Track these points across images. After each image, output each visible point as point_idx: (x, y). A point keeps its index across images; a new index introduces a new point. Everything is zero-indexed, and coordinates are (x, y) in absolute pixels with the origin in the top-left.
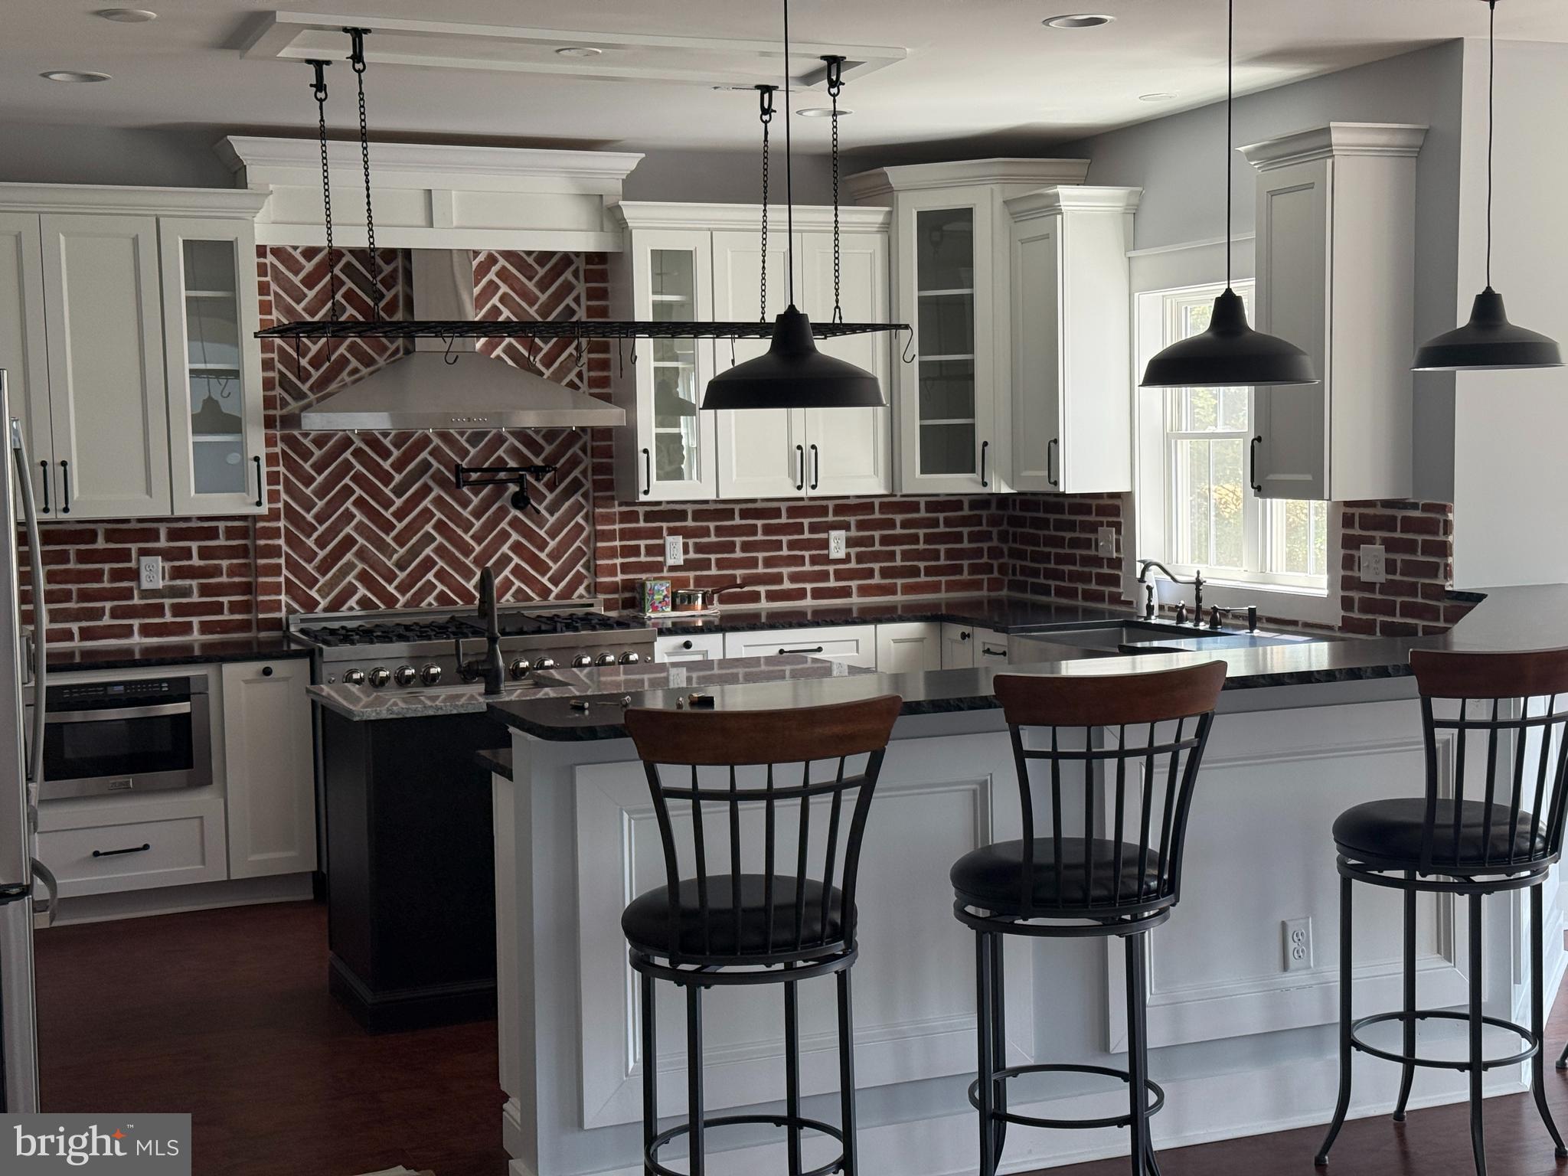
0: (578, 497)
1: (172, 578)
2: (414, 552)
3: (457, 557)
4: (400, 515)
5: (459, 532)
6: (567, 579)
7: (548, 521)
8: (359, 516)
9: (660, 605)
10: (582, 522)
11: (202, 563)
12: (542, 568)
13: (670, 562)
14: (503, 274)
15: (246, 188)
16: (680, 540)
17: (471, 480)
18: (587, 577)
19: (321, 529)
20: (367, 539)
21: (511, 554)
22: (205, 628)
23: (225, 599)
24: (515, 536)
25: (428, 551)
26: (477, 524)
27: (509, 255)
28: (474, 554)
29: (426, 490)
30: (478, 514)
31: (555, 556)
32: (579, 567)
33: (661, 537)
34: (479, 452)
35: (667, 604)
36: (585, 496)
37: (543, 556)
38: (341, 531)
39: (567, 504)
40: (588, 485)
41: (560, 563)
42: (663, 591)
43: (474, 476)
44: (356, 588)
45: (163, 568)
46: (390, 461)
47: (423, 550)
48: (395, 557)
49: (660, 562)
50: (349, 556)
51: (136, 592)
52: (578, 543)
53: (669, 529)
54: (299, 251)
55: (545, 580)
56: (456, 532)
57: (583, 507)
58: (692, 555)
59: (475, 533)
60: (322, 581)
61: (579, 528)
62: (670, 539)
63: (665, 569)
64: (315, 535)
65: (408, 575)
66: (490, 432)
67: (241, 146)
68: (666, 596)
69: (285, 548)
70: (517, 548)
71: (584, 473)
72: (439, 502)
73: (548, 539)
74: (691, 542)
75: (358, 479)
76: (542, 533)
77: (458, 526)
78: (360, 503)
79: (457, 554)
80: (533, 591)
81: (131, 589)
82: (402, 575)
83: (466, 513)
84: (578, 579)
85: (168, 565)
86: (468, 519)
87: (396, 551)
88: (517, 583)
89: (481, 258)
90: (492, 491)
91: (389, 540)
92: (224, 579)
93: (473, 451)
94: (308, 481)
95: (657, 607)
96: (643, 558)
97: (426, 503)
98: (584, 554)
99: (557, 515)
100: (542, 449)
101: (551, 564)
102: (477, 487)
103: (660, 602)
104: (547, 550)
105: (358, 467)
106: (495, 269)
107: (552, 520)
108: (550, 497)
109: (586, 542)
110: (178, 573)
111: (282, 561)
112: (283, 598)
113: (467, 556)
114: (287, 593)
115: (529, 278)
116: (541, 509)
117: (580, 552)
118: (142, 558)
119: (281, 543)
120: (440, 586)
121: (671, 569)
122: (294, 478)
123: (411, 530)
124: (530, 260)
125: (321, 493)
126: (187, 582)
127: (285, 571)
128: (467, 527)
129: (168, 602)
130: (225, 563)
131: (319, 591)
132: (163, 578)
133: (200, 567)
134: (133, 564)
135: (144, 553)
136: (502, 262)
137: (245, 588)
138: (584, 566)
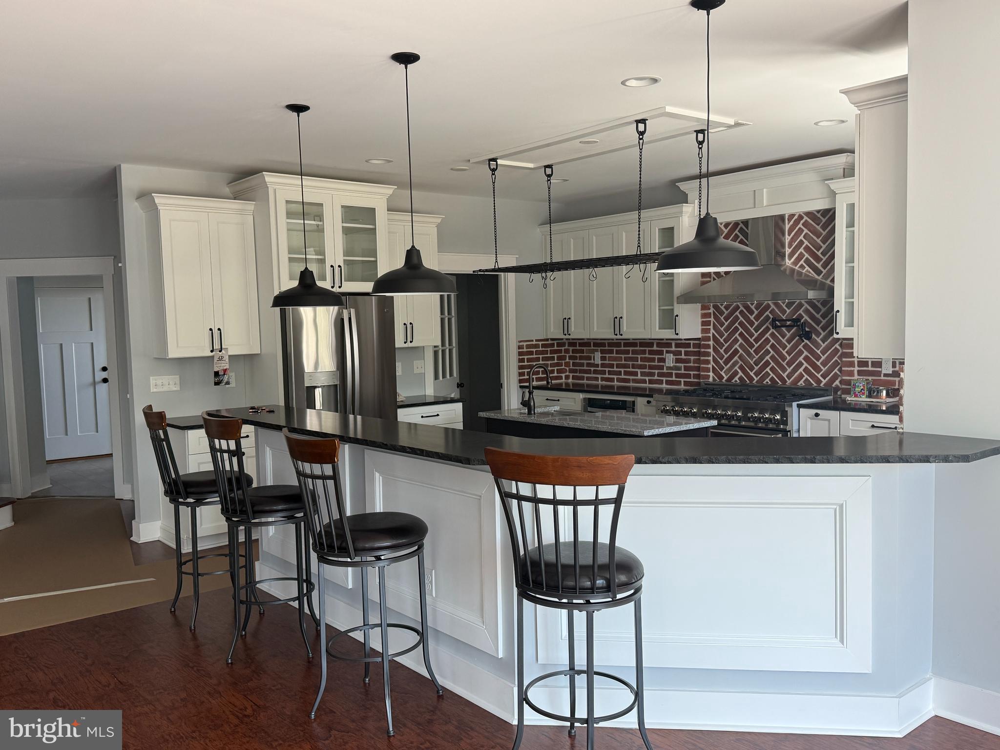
1: (676, 363)
2: (761, 358)
3: (779, 361)
4: (756, 340)
5: (781, 349)
6: (830, 376)
7: (821, 346)
8: (741, 341)
9: (859, 394)
10: (839, 347)
11: (685, 357)
12: (818, 370)
13: (884, 372)
14: (806, 224)
17: (787, 324)
18: (840, 376)
19: (726, 345)
20: (743, 351)
21: (803, 362)
22: (686, 383)
23: (692, 373)
24: (806, 353)
25: (768, 358)
26: (789, 346)
27: (809, 214)
28: (787, 361)
29: (767, 329)
30: (789, 341)
31: (824, 364)
32: (836, 370)
34: (791, 311)
35: (863, 394)
37: (818, 363)
38: (733, 346)
41: (826, 367)
42: (861, 386)
43: (788, 323)
44: (738, 372)
45: (673, 359)
46: (754, 316)
47: (765, 357)
48: (754, 359)
49: (879, 371)
50: (736, 358)
51: (665, 367)
52: (836, 358)
54: (723, 225)
55: (819, 376)
56: (779, 349)
58: (898, 368)
59: (788, 350)
60: (726, 368)
61: (837, 350)
63: (882, 375)
64: (724, 348)
65: (759, 368)
66: (796, 301)
67: (683, 186)
68: (862, 389)
69: (712, 353)
70: (806, 359)
72: (773, 335)
73: (821, 355)
75: (741, 324)
76: (819, 352)
77: (780, 347)
78: (741, 335)
79: (780, 360)
80: (813, 381)
81: (663, 366)
82: (756, 368)
83: (784, 341)
84: (835, 377)
85: (674, 357)
86: (785, 344)
87: (755, 357)
88: (806, 376)
89: (796, 217)
90: (796, 330)
91: (752, 351)
92: (692, 364)
93: (788, 311)
94: (722, 324)
95: (857, 395)
96: (870, 368)
97: (767, 335)
98: (839, 364)
99: (826, 343)
100: (820, 310)
101: (822, 368)
102: (789, 328)
103: (859, 392)
104: (821, 361)
105: (741, 318)
106: (802, 222)
107: (823, 345)
108: (823, 334)
109: (840, 357)
110: (678, 361)
111: (711, 358)
112: (711, 374)
113: (784, 361)
114: (713, 372)
115: (818, 225)
116: (819, 340)
117: (836, 364)
118: (667, 354)
119: (711, 350)
120: (772, 374)
121: (885, 375)
122: (716, 323)
123: (761, 347)
124: (819, 215)
125: (726, 330)
126: (680, 365)
127: (712, 362)
128: (784, 347)
129: (674, 372)
130: (692, 358)
131: (724, 372)
132: (673, 363)
133: (684, 359)
134: (664, 357)
135: (667, 352)
136: (806, 218)
137: (698, 369)
138: (838, 370)
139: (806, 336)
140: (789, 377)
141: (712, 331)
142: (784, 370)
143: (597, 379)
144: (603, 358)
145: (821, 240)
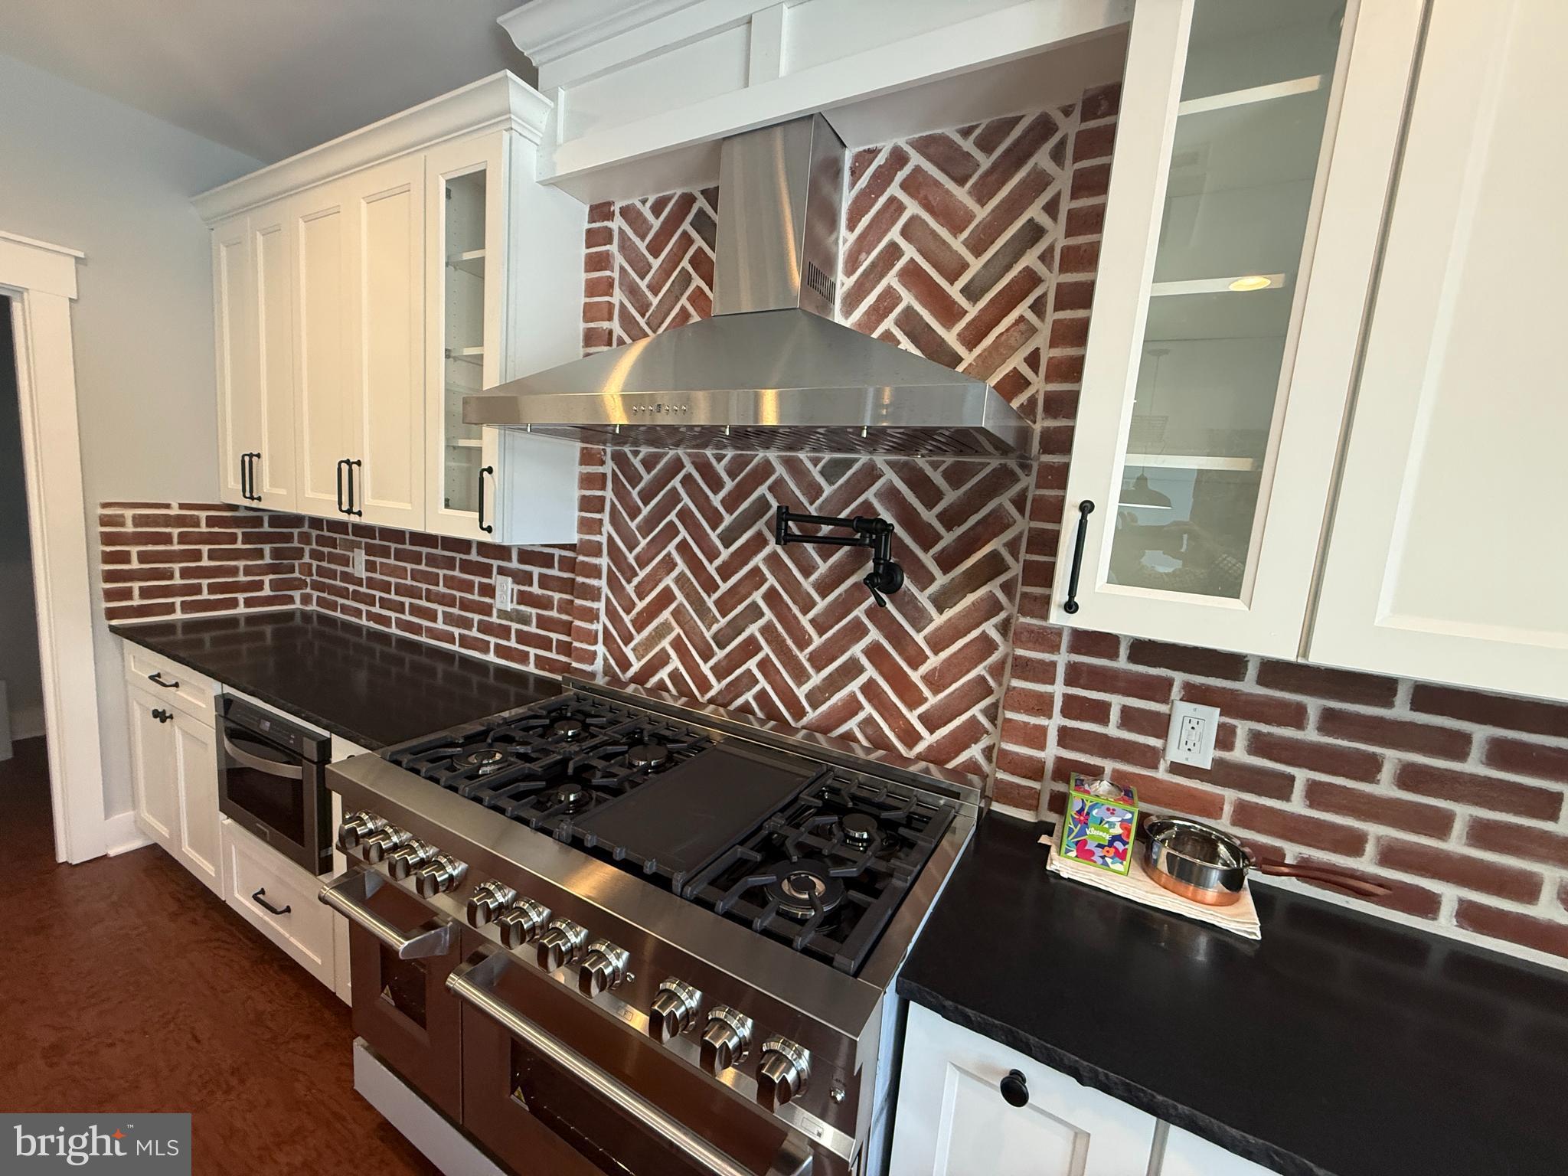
0: (993, 587)
1: (519, 603)
2: (736, 628)
3: (787, 647)
4: (725, 572)
5: (795, 610)
6: (952, 726)
7: (932, 620)
8: (681, 566)
9: (1099, 852)
10: (993, 633)
11: (540, 592)
12: (913, 698)
13: (1175, 753)
14: (915, 185)
16: (1212, 716)
17: (820, 534)
18: (987, 732)
19: (642, 574)
20: (687, 597)
21: (864, 661)
22: (540, 662)
23: (554, 636)
24: (874, 635)
25: (753, 629)
26: (821, 604)
27: (928, 143)
28: (811, 648)
29: (759, 542)
30: (824, 589)
31: (935, 682)
32: (976, 711)
33: (1165, 699)
34: (836, 491)
36: (1008, 588)
37: (915, 676)
38: (660, 581)
39: (970, 599)
40: (1016, 569)
41: (943, 696)
42: (1112, 825)
43: (825, 530)
44: (669, 657)
45: (512, 590)
46: (722, 494)
47: (746, 626)
48: (715, 627)
49: (1153, 749)
50: (666, 615)
51: (494, 611)
52: (980, 670)
53: (1188, 687)
54: (649, 204)
55: (913, 717)
56: (790, 609)
57: (1000, 608)
58: (1239, 754)
59: (817, 616)
60: (638, 638)
61: (986, 646)
62: (1183, 712)
63: (1163, 765)
64: (636, 581)
65: (727, 655)
66: (857, 460)
68: (1116, 838)
69: (606, 590)
70: (875, 653)
71: (1013, 546)
72: (773, 560)
73: (928, 652)
74: (1243, 728)
75: (685, 516)
76: (919, 638)
77: (795, 602)
78: (683, 548)
79: (789, 642)
81: (490, 606)
82: (720, 654)
83: (807, 585)
84: (971, 733)
85: (517, 587)
86: (808, 593)
87: (717, 621)
88: (869, 709)
89: (880, 160)
90: (849, 555)
91: (710, 602)
92: (554, 614)
93: (828, 490)
94: (634, 512)
95: (1092, 853)
97: (758, 560)
98: (989, 691)
99: (949, 613)
100: (939, 495)
101: (927, 692)
102: (828, 545)
103: (1100, 846)
104: (924, 669)
105: (686, 500)
106: (901, 176)
107: (939, 619)
108: (941, 580)
109: (997, 671)
110: (523, 598)
111: (601, 606)
112: (600, 649)
113: (802, 648)
114: (604, 644)
115: (961, 181)
116: (923, 598)
117: (981, 688)
118: (499, 577)
119: (602, 583)
120: (763, 682)
121: (1177, 768)
122: (619, 506)
123: (736, 594)
125: (646, 529)
126: (529, 610)
127: (603, 617)
128: (807, 605)
129: (514, 626)
130: (557, 596)
131: (634, 650)
132: (512, 602)
133: (537, 595)
134: (492, 582)
135: (502, 571)
136: (916, 159)
137: (567, 628)
138: (985, 712)
139: (886, 581)
140: (815, 699)
141: (607, 527)
142: (801, 676)
144: (370, 566)
145: (965, 243)
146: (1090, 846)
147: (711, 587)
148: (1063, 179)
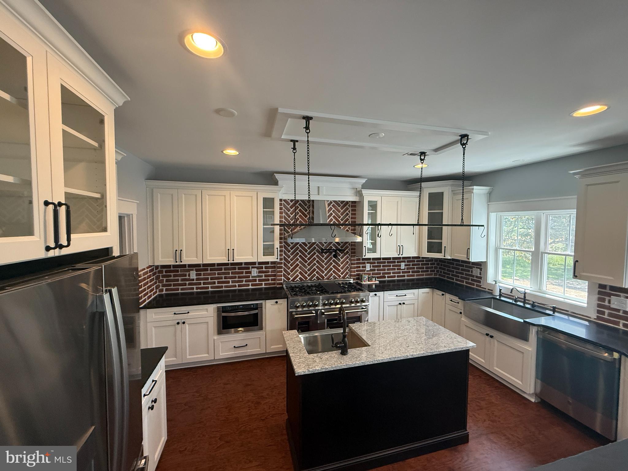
0: (347, 255)
1: (258, 273)
2: (311, 267)
4: (309, 259)
6: (344, 273)
8: (300, 259)
10: (348, 261)
11: (265, 270)
12: (339, 271)
13: (367, 270)
15: (278, 185)
16: (369, 264)
17: (325, 251)
19: (292, 262)
20: (301, 264)
21: (333, 268)
22: (265, 284)
23: (270, 278)
24: (334, 264)
25: (315, 267)
26: (326, 261)
27: (334, 201)
28: (325, 268)
29: (315, 253)
30: (326, 259)
31: (342, 268)
32: (347, 271)
33: (365, 264)
35: (367, 281)
36: (349, 255)
38: (296, 263)
39: (345, 257)
40: (350, 252)
41: (343, 270)
44: (299, 275)
45: (257, 271)
46: (307, 247)
47: (313, 267)
48: (307, 268)
49: (365, 270)
50: (297, 268)
51: (251, 276)
52: (347, 265)
53: (367, 262)
54: (289, 200)
55: (340, 274)
57: (348, 257)
58: (372, 268)
59: (325, 263)
60: (291, 274)
61: (348, 262)
62: (367, 264)
63: (366, 271)
64: (290, 263)
65: (310, 272)
67: (277, 176)
68: (367, 278)
69: (283, 266)
70: (334, 266)
71: (349, 250)
72: (317, 256)
73: (341, 264)
74: (371, 265)
75: (300, 251)
76: (339, 263)
77: (321, 262)
78: (300, 256)
79: (321, 268)
80: (337, 276)
81: (249, 276)
82: (309, 272)
83: (323, 259)
84: (347, 273)
85: (258, 270)
87: (308, 267)
88: (334, 274)
89: (329, 202)
91: (306, 264)
92: (270, 273)
94: (289, 251)
96: (361, 269)
97: (315, 256)
98: (348, 268)
99: (343, 259)
101: (341, 270)
102: (326, 253)
104: (340, 267)
105: (300, 248)
106: (332, 204)
107: (342, 260)
108: (342, 255)
109: (349, 265)
110: (260, 272)
111: (283, 269)
112: (283, 278)
113: (323, 268)
114: (283, 276)
115: (339, 207)
116: (339, 258)
117: (348, 267)
118: (252, 269)
120: (317, 275)
121: (367, 271)
122: (286, 251)
123: (311, 262)
124: (339, 203)
125: (292, 254)
126: (262, 274)
127: (283, 272)
128: (323, 262)
129: (257, 279)
130: (270, 270)
131: (290, 276)
132: (257, 273)
133: (265, 271)
134: (250, 270)
135: (253, 268)
136: (333, 203)
137: (275, 276)
138: (348, 270)
139: (335, 256)
140: (326, 275)
141: (284, 255)
142: (323, 272)
143: (193, 289)
144: (198, 275)
145: (340, 214)
146: (365, 280)
147: (289, 262)
148: (350, 209)
